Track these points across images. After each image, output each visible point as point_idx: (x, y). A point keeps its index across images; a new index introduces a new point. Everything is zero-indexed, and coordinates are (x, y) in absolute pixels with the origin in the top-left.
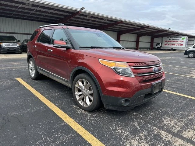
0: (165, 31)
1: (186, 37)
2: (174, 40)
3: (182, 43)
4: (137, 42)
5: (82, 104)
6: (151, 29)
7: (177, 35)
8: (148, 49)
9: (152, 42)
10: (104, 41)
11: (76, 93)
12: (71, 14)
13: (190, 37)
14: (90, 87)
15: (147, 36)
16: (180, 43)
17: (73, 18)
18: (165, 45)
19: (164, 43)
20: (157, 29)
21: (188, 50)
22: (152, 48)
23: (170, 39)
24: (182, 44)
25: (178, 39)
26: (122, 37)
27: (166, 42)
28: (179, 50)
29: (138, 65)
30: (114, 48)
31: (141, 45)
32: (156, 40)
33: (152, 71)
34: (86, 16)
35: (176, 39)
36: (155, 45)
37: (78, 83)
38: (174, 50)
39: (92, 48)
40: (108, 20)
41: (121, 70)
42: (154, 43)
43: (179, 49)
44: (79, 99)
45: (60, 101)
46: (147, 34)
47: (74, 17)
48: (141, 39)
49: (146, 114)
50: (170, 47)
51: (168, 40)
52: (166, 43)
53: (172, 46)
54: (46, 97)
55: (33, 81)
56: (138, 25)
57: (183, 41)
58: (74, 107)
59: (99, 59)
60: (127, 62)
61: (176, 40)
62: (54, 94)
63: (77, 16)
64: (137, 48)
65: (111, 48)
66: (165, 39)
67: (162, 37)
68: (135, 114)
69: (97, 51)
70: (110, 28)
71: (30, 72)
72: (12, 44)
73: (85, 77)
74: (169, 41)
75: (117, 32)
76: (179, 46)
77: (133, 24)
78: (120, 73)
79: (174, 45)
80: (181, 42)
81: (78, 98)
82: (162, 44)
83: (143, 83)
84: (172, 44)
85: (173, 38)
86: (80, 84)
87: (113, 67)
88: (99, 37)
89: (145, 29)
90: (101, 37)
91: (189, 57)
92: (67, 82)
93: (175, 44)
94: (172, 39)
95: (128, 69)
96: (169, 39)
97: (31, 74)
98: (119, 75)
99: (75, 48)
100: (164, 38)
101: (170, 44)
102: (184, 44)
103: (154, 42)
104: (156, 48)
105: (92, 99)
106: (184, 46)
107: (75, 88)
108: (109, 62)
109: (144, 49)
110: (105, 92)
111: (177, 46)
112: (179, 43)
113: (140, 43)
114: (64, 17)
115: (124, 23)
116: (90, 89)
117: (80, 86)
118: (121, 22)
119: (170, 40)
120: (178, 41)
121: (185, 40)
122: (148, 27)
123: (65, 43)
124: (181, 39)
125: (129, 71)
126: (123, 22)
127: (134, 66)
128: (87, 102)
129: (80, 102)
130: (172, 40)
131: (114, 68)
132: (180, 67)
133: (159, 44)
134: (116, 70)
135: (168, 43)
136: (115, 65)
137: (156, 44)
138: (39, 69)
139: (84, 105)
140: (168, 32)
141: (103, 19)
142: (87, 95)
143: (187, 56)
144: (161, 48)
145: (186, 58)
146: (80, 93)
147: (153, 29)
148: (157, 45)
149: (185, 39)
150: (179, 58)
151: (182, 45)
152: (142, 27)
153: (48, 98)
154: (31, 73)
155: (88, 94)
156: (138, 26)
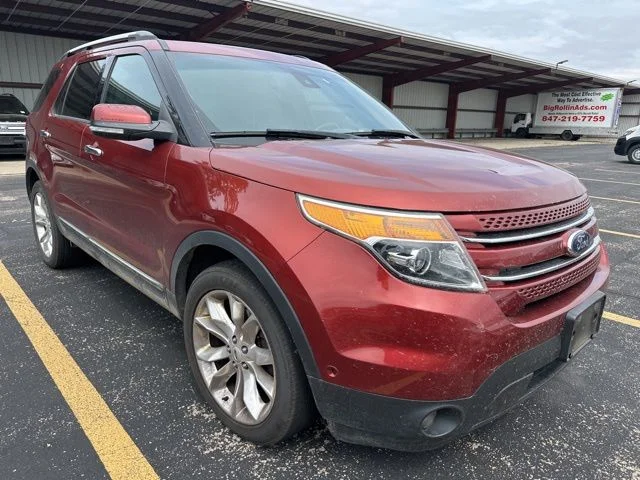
0: (547, 71)
1: (615, 93)
2: (575, 104)
3: (601, 113)
4: (451, 111)
5: (227, 407)
6: (497, 63)
7: (584, 84)
8: (488, 136)
9: (500, 113)
10: (337, 110)
11: (200, 352)
12: (217, 14)
13: (629, 91)
14: (260, 331)
15: (481, 89)
16: (595, 111)
17: (226, 27)
18: (544, 119)
19: (543, 113)
20: (519, 65)
21: (628, 138)
22: (500, 132)
23: (562, 98)
24: (600, 115)
25: (589, 97)
26: (400, 94)
27: (549, 111)
28: (588, 137)
29: (501, 227)
30: (375, 135)
31: (463, 121)
32: (514, 104)
33: (566, 248)
34: (271, 19)
35: (581, 100)
36: (509, 119)
37: (205, 305)
38: (576, 138)
39: (273, 135)
40: (350, 35)
41: (415, 253)
42: (506, 115)
43: (593, 133)
44: (212, 383)
45: (136, 380)
46: (483, 82)
47: (227, 22)
48: (465, 100)
49: (528, 450)
50: (560, 125)
51: (554, 102)
52: (546, 113)
53: (569, 124)
54: (79, 360)
55: (49, 273)
56: (453, 51)
57: (605, 107)
58: (196, 412)
59: (302, 198)
60: (445, 213)
61: (580, 104)
62: (116, 342)
63: (240, 20)
64: (450, 132)
65: (362, 135)
66: (546, 99)
67: (535, 93)
68: (475, 446)
69: (293, 151)
70: (357, 61)
71: (40, 237)
72: (7, 123)
73: (235, 281)
74: (557, 107)
75: (381, 78)
76: (592, 124)
77: (436, 48)
78: (407, 271)
79: (576, 119)
80: (597, 108)
81: (209, 374)
82: (533, 116)
83: (528, 320)
84: (567, 116)
85: (571, 98)
86: (217, 311)
87: (371, 241)
88: (307, 86)
89: (476, 65)
90: (318, 87)
91: (631, 162)
92: (162, 293)
93: (579, 116)
94: (569, 100)
95: (449, 247)
96: (559, 101)
97: (42, 244)
98: (403, 279)
99: (191, 141)
100: (541, 95)
101: (560, 117)
102: (609, 114)
103: (507, 110)
104: (514, 130)
105: (270, 392)
106: (607, 123)
107: (196, 330)
108: (352, 213)
109: (473, 133)
110: (333, 371)
111: (586, 124)
112: (591, 111)
113: (460, 116)
114: (196, 24)
115: (404, 45)
116: (260, 342)
117: (215, 323)
118: (396, 40)
119: (561, 104)
120: (589, 104)
121: (611, 103)
122: (486, 58)
123: (146, 117)
124: (597, 98)
125: (457, 257)
126: (403, 41)
127: (480, 234)
128: (246, 399)
129: (219, 395)
130: (566, 103)
131: (378, 246)
132: (612, 202)
133: (523, 117)
134: (385, 255)
135: (556, 111)
136: (383, 233)
137: (514, 116)
138: (65, 225)
139: (234, 413)
140: (557, 75)
141: (331, 31)
142: (247, 368)
143: (626, 158)
144: (531, 131)
145: (623, 165)
146: (218, 354)
147: (506, 65)
148: (516, 121)
149: (614, 98)
150: (600, 168)
151: (603, 118)
152: (469, 58)
153: (85, 363)
154: (42, 240)
155: (250, 363)
156: (453, 55)
